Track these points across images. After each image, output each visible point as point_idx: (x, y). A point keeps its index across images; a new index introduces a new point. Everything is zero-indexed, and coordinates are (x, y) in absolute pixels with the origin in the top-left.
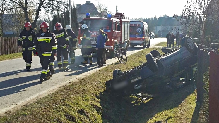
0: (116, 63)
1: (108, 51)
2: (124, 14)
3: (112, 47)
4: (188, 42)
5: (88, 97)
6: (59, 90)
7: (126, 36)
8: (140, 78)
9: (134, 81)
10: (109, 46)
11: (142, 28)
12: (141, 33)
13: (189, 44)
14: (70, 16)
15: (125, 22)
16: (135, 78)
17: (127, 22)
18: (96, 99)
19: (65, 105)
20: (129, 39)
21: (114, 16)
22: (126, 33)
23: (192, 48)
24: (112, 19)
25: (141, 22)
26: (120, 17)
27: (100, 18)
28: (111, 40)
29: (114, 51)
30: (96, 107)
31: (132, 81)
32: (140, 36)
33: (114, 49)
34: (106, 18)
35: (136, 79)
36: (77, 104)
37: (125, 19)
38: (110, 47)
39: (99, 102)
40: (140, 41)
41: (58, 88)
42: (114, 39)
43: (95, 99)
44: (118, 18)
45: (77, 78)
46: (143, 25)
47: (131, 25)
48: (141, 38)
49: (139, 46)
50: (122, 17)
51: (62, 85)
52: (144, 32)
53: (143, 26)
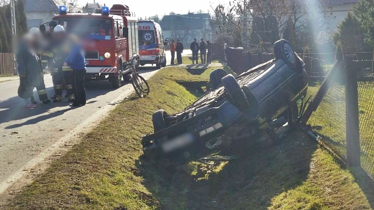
0: (132, 98)
1: (107, 76)
2: (127, 7)
3: (115, 67)
4: (286, 51)
5: (120, 175)
6: (53, 166)
7: (134, 47)
8: (219, 125)
9: (206, 132)
10: (110, 66)
11: (154, 32)
12: (152, 42)
13: (287, 54)
14: (13, 15)
15: (131, 22)
16: (209, 127)
17: (134, 22)
18: (134, 177)
19: (83, 200)
20: (138, 54)
21: (111, 11)
22: (134, 41)
23: (293, 62)
24: (110, 16)
25: (151, 21)
26: (123, 12)
27: (87, 14)
28: (112, 56)
29: (119, 76)
30: (143, 196)
31: (203, 133)
32: (151, 48)
33: (119, 73)
34: (100, 14)
35: (211, 129)
36: (105, 194)
37: (130, 15)
38: (112, 68)
39: (142, 183)
40: (151, 56)
41: (46, 160)
42: (118, 53)
43: (132, 178)
44: (119, 15)
45: (75, 133)
46: (154, 27)
47: (139, 27)
48: (152, 51)
49: (150, 65)
50: (126, 12)
51: (52, 153)
52: (157, 39)
53: (155, 29)
